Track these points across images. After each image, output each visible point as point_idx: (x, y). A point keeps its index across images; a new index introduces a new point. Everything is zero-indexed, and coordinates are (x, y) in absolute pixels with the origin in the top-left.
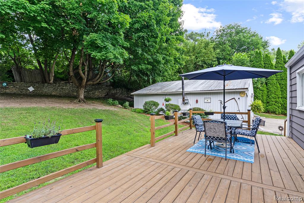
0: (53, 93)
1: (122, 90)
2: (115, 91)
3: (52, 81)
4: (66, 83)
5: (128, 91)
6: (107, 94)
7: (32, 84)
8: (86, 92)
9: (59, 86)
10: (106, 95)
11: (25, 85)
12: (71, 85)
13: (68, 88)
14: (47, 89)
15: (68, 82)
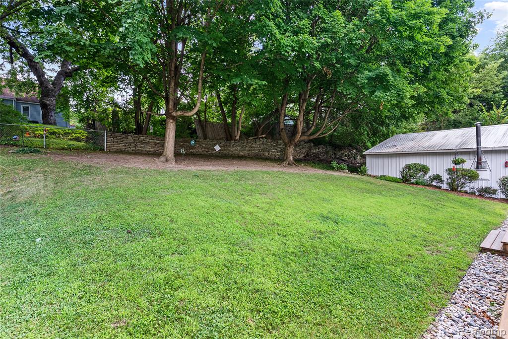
0: (241, 154)
1: (327, 147)
2: (317, 150)
3: (238, 138)
4: (255, 139)
5: (334, 149)
6: (307, 154)
7: (218, 141)
8: (280, 151)
9: (247, 144)
10: (305, 157)
11: (211, 143)
12: (261, 142)
13: (257, 146)
14: (234, 149)
15: (257, 138)
